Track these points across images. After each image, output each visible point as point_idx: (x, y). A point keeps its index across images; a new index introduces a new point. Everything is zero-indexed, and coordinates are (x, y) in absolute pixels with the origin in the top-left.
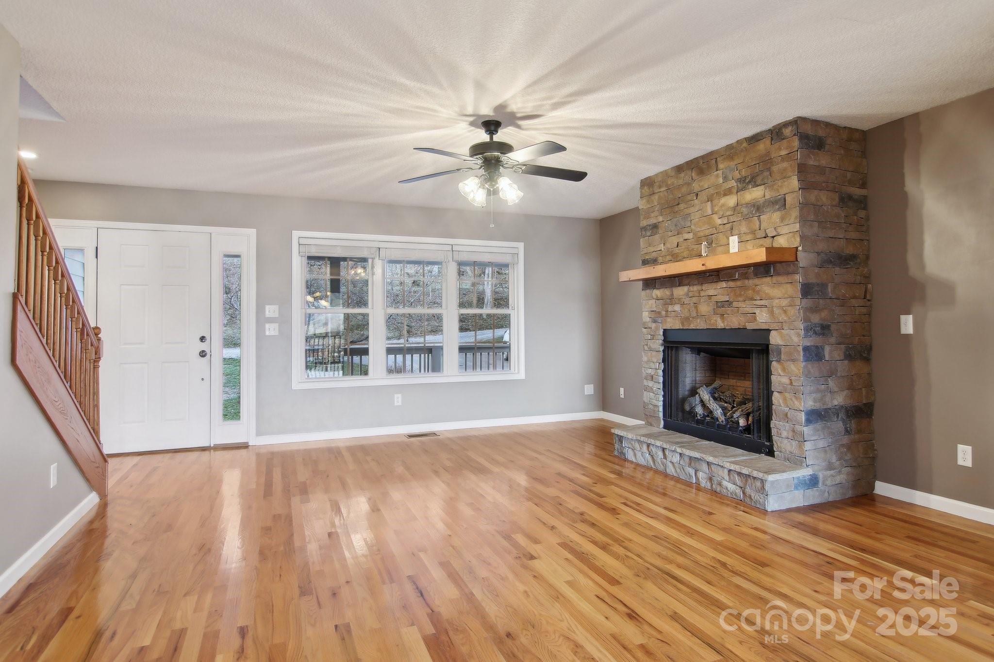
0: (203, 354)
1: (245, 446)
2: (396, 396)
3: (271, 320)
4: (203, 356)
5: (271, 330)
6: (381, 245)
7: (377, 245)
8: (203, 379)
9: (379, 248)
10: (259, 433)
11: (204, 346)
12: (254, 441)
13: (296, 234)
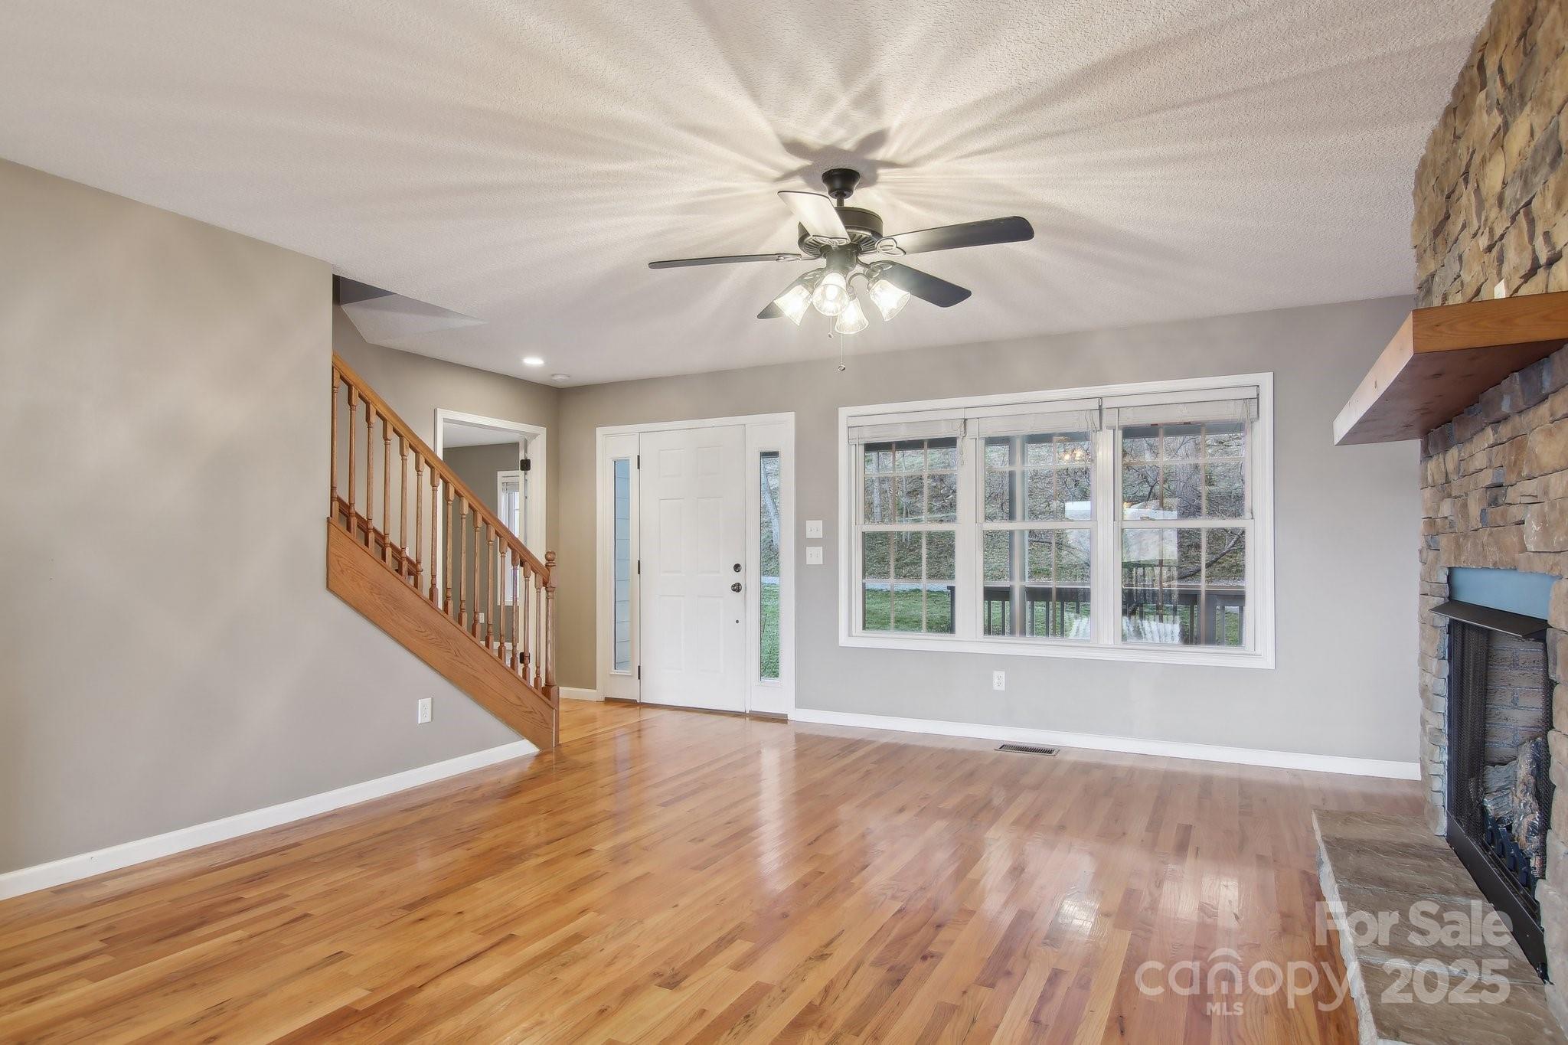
0: (737, 588)
1: (782, 719)
2: (996, 674)
3: (814, 542)
4: (738, 590)
5: (815, 556)
6: (969, 414)
7: (960, 414)
8: (737, 622)
9: (966, 420)
10: (799, 704)
11: (737, 578)
12: (795, 715)
13: (844, 413)
